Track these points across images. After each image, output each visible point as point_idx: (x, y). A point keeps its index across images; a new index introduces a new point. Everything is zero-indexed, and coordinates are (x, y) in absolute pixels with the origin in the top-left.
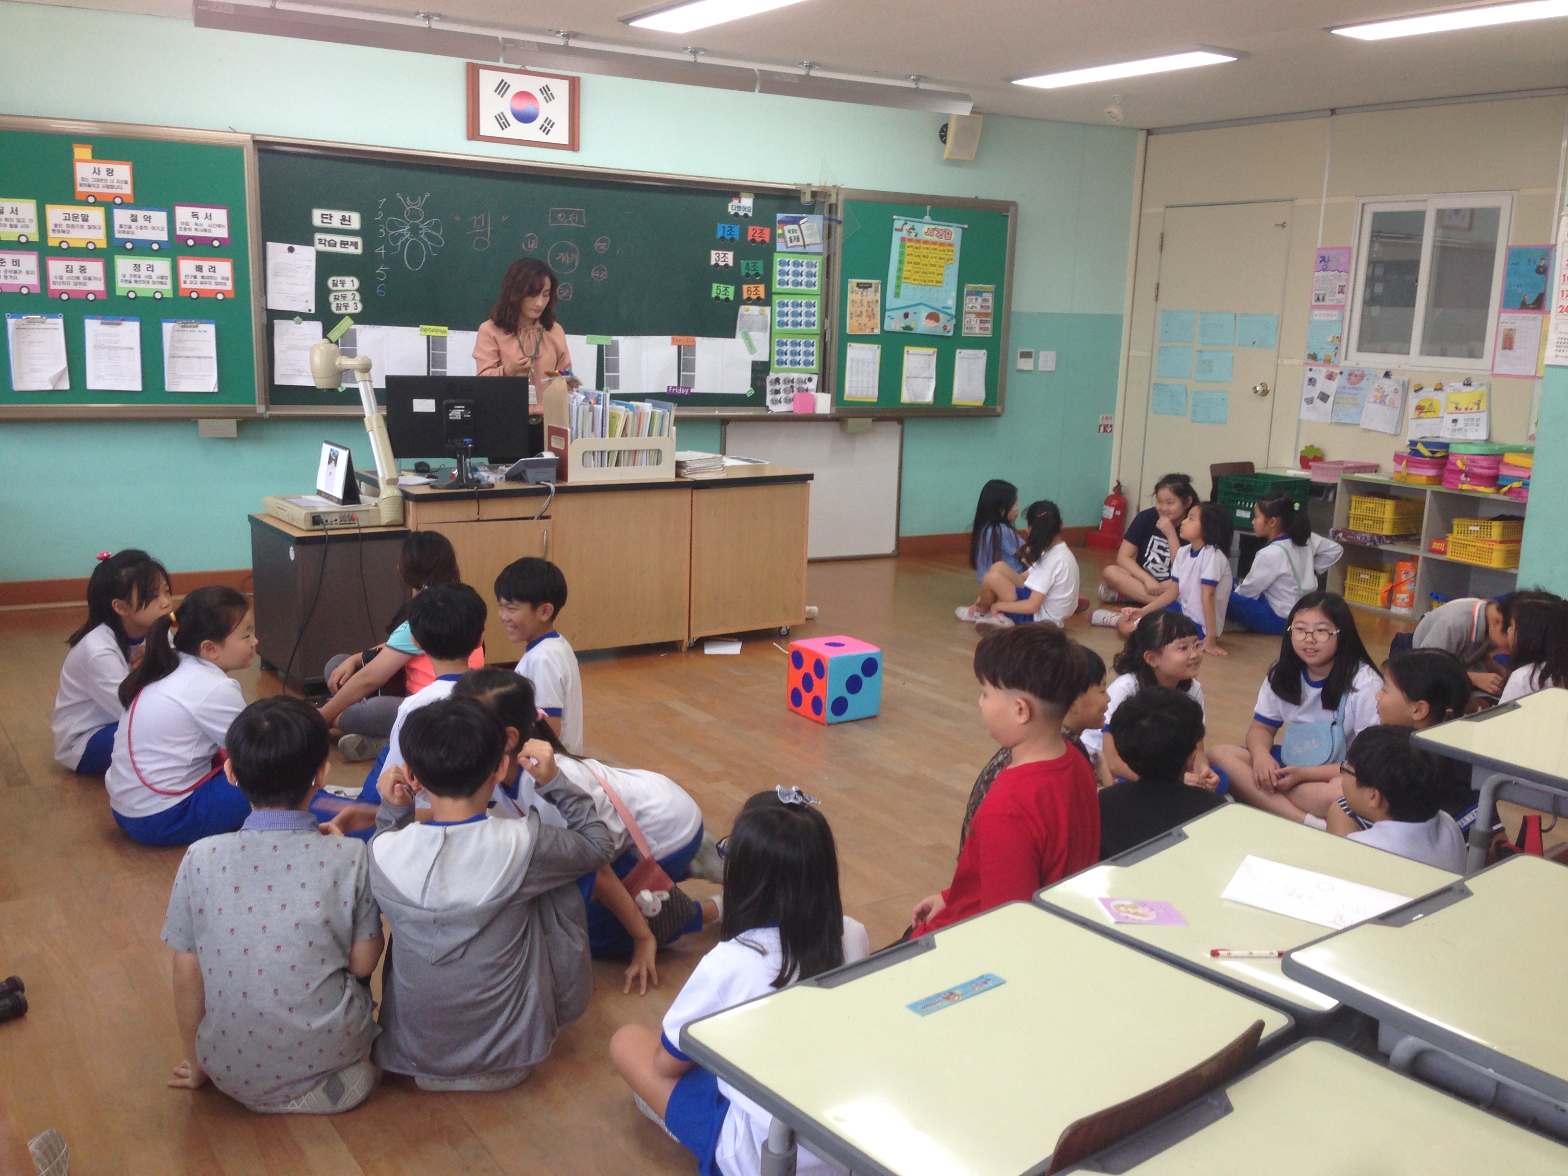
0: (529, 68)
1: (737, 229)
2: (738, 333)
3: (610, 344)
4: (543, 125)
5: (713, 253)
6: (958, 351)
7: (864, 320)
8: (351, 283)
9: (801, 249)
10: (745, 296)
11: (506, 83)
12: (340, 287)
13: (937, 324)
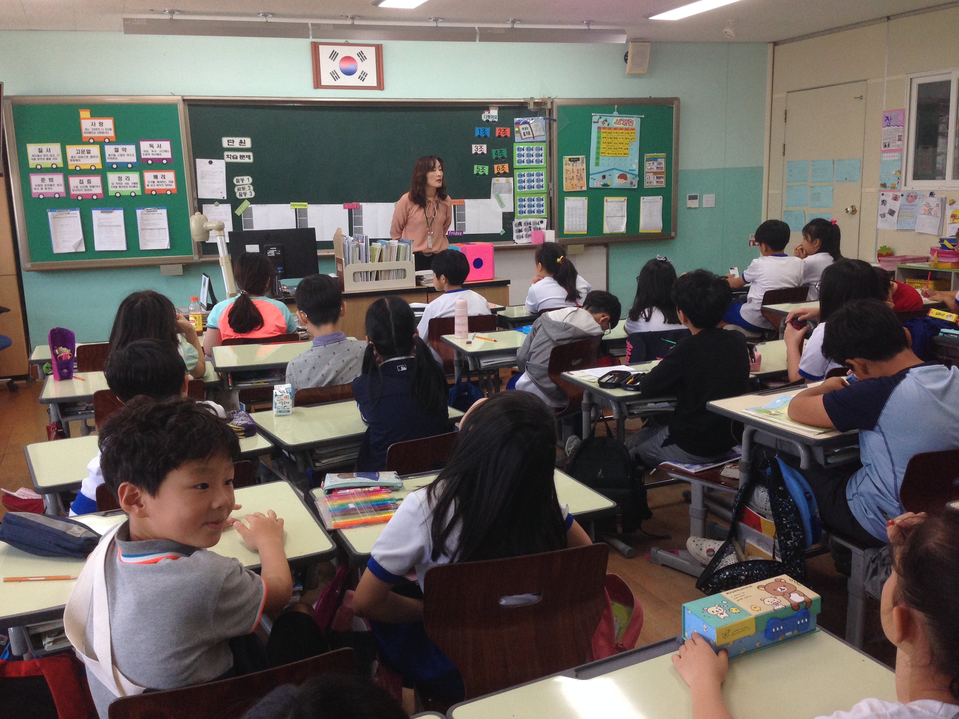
0: (350, 41)
1: (488, 130)
2: (492, 195)
4: (360, 76)
5: (473, 146)
6: (642, 198)
7: (575, 181)
8: (247, 180)
9: (532, 140)
10: (496, 172)
11: (336, 52)
12: (241, 183)
13: (626, 181)
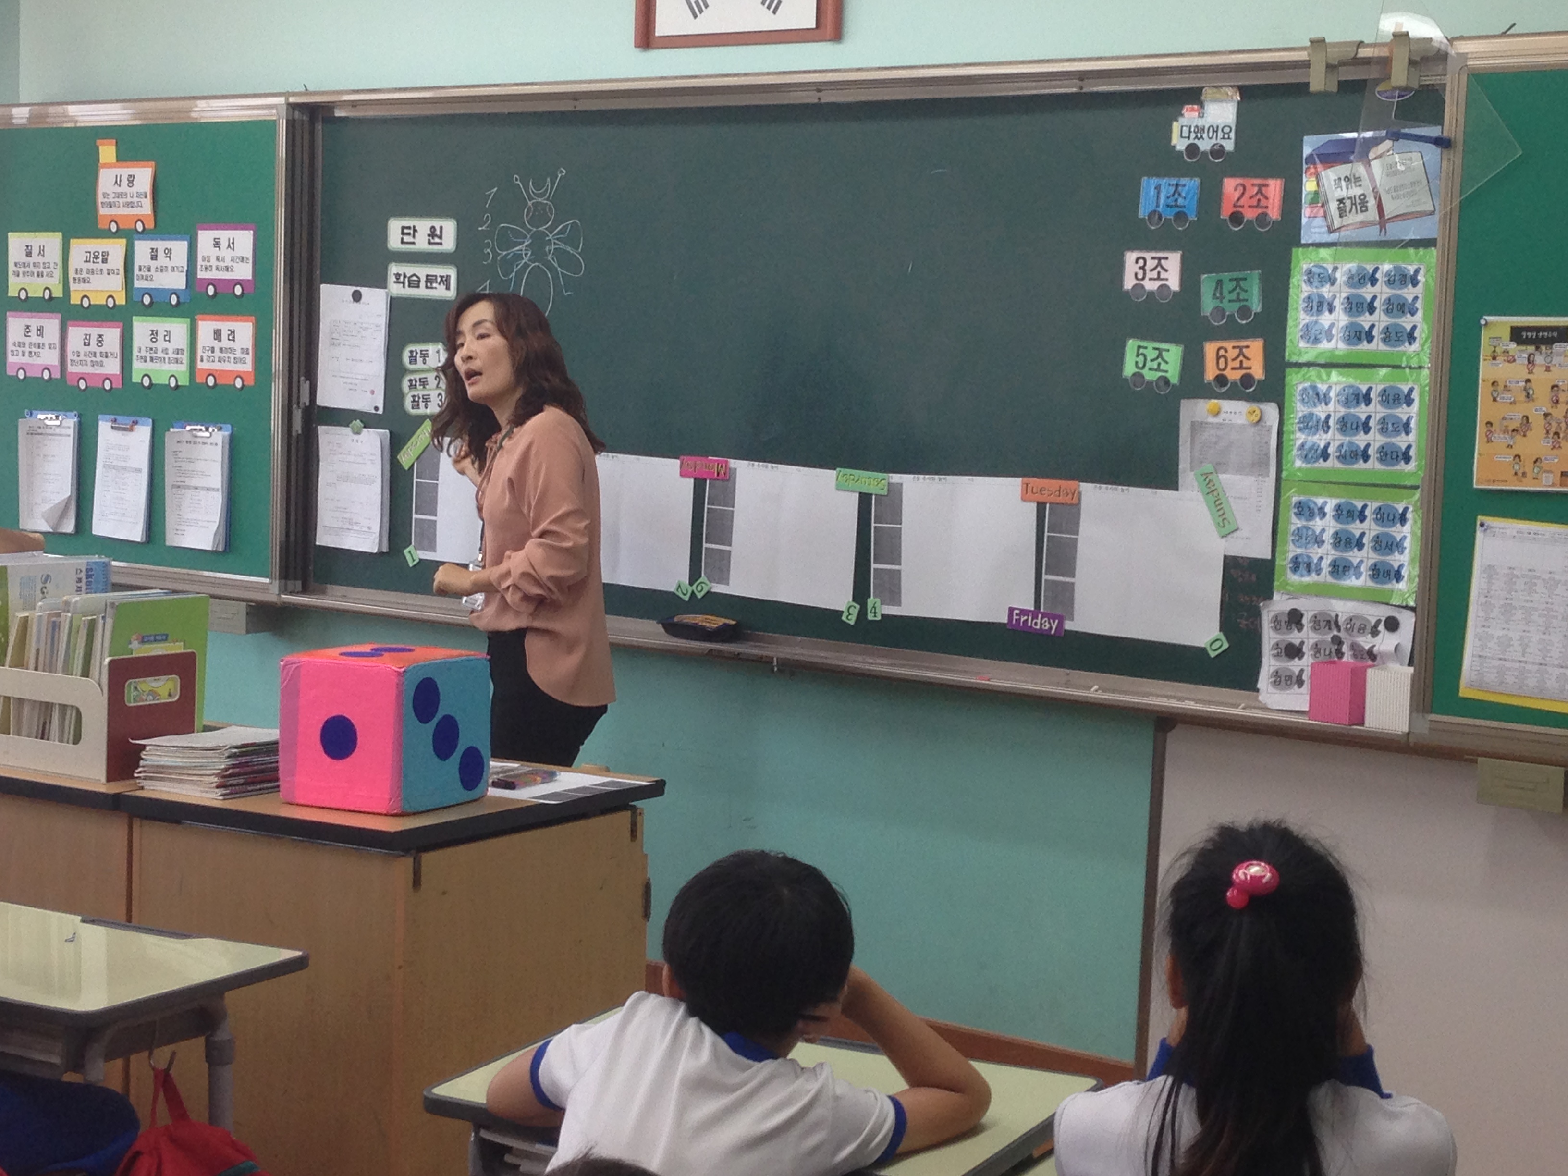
2: (1187, 476)
3: (885, 492)
5: (1130, 257)
7: (1536, 445)
8: (435, 356)
9: (1373, 233)
10: (1210, 374)
12: (420, 365)
